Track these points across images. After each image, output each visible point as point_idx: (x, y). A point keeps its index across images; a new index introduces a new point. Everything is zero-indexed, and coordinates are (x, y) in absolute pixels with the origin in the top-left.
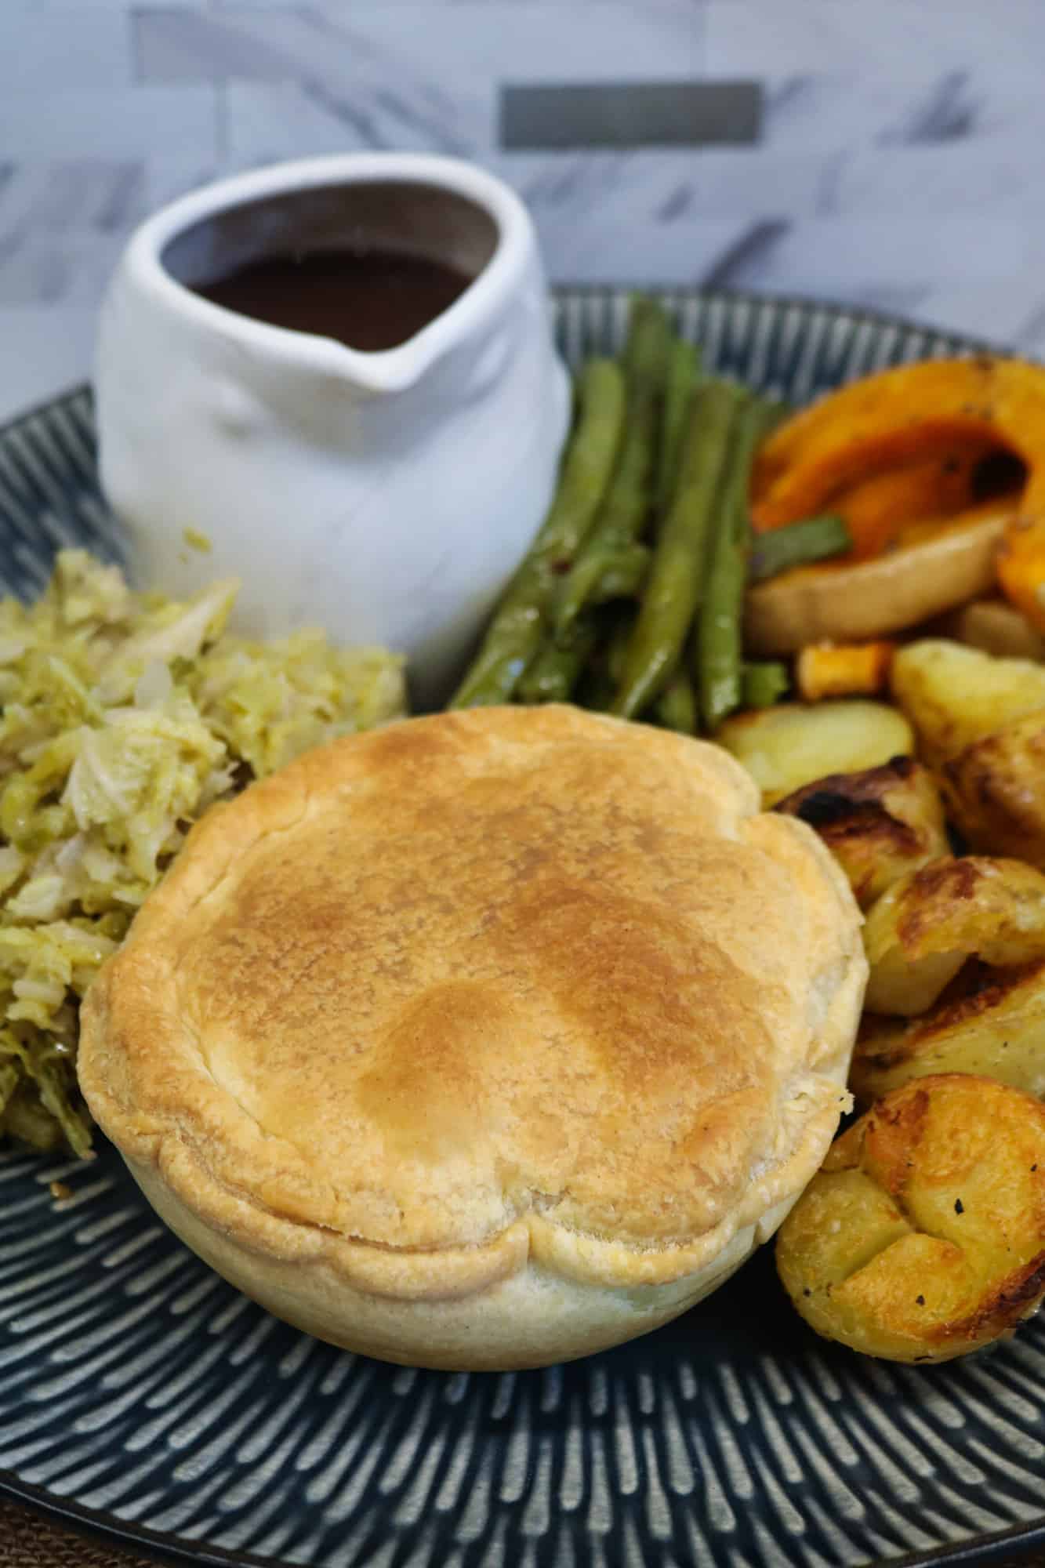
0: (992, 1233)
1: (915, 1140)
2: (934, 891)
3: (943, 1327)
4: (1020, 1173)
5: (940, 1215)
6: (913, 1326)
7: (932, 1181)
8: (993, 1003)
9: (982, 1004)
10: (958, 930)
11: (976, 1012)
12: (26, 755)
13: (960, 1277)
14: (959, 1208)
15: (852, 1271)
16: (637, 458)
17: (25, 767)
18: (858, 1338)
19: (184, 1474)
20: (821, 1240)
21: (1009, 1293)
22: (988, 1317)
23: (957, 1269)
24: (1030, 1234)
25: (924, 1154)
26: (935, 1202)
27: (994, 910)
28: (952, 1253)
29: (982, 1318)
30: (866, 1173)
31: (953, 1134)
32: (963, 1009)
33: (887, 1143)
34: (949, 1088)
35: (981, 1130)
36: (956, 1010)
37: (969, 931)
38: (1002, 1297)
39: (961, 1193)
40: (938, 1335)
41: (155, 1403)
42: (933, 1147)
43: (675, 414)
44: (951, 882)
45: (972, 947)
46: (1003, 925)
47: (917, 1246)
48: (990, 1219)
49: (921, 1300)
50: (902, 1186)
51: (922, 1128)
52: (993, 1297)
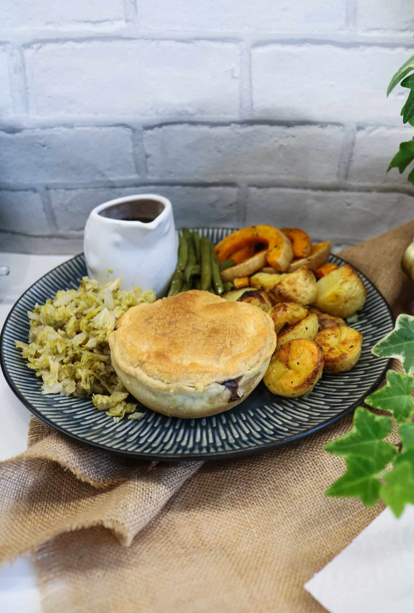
0: (305, 367)
1: (289, 352)
2: (279, 310)
3: (297, 387)
4: (310, 354)
5: (295, 366)
6: (291, 387)
7: (293, 360)
8: (292, 329)
9: (290, 330)
10: (284, 318)
11: (289, 332)
12: (85, 312)
13: (299, 377)
14: (298, 364)
15: (279, 379)
16: (192, 251)
17: (85, 315)
18: (280, 392)
19: (154, 445)
20: (272, 374)
21: (310, 377)
22: (305, 383)
23: (299, 375)
24: (312, 366)
25: (291, 355)
26: (293, 363)
27: (292, 313)
28: (297, 372)
29: (304, 383)
30: (280, 361)
31: (296, 350)
32: (286, 331)
33: (283, 354)
34: (295, 342)
35: (302, 348)
36: (285, 332)
37: (286, 318)
38: (308, 379)
39: (298, 361)
40: (296, 388)
41: (142, 435)
42: (292, 354)
43: (197, 244)
44: (282, 308)
45: (287, 321)
46: (293, 316)
47: (291, 372)
48: (304, 364)
49: (292, 382)
50: (287, 361)
51: (290, 350)
52: (306, 379)
